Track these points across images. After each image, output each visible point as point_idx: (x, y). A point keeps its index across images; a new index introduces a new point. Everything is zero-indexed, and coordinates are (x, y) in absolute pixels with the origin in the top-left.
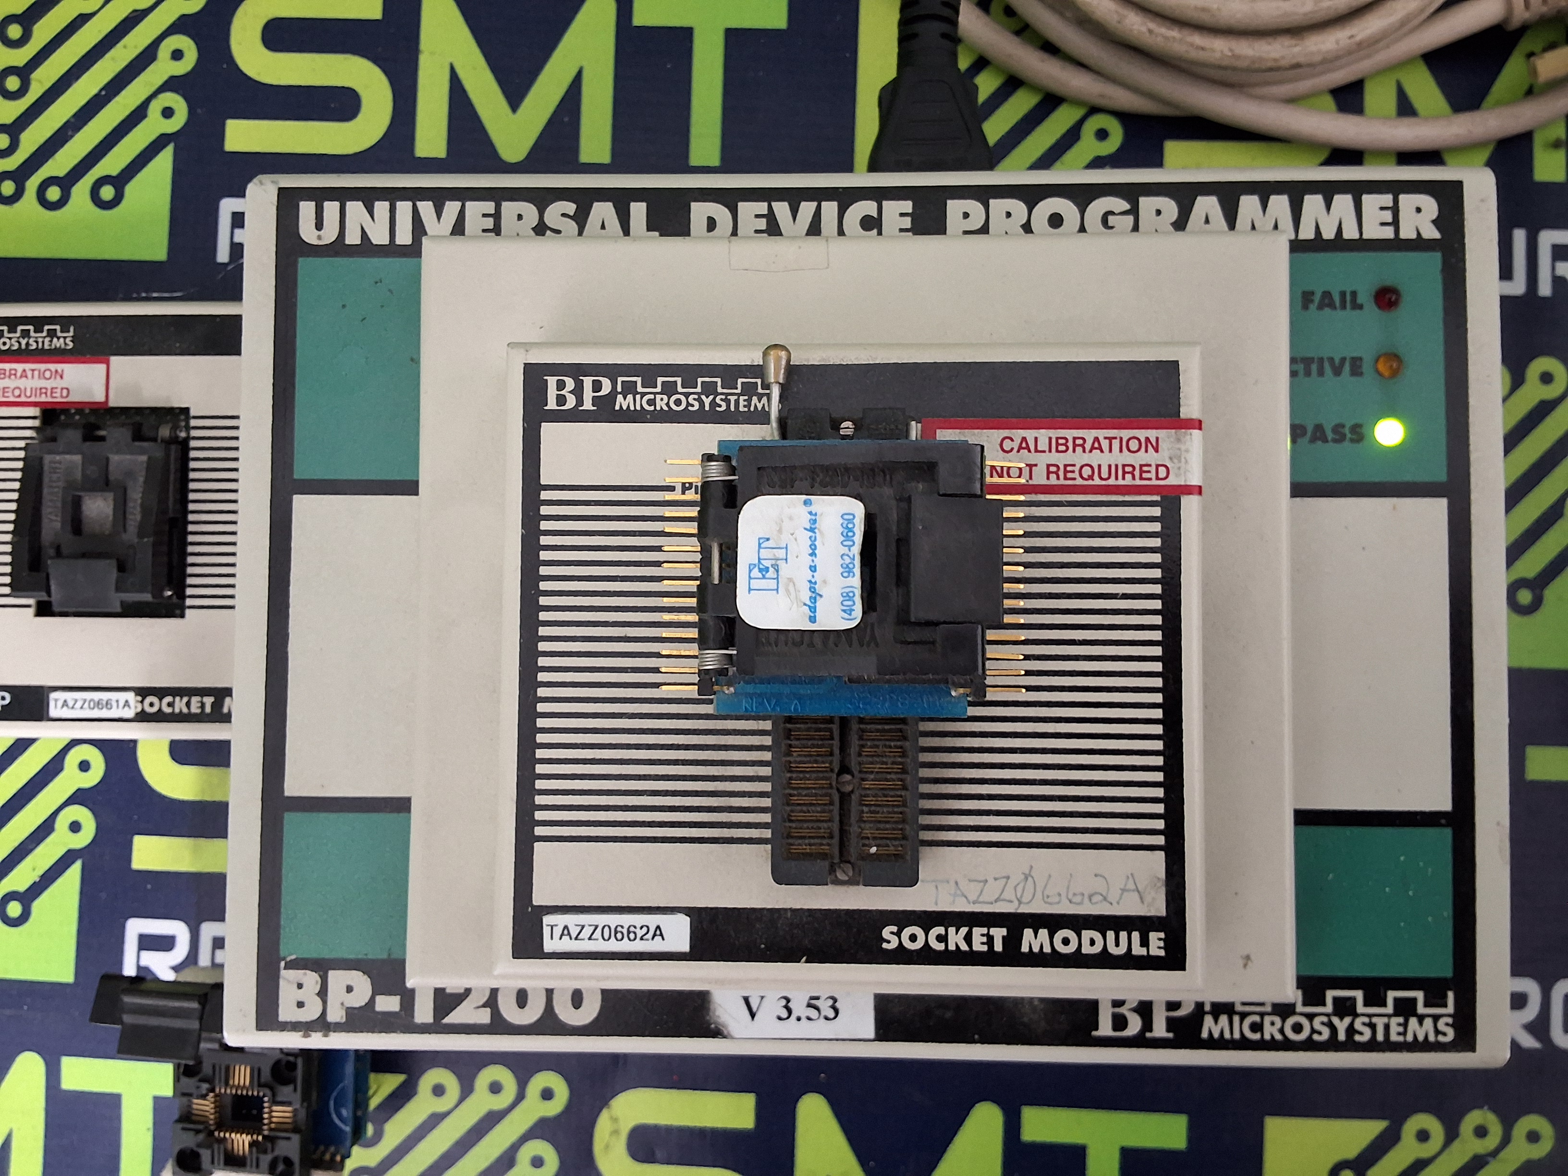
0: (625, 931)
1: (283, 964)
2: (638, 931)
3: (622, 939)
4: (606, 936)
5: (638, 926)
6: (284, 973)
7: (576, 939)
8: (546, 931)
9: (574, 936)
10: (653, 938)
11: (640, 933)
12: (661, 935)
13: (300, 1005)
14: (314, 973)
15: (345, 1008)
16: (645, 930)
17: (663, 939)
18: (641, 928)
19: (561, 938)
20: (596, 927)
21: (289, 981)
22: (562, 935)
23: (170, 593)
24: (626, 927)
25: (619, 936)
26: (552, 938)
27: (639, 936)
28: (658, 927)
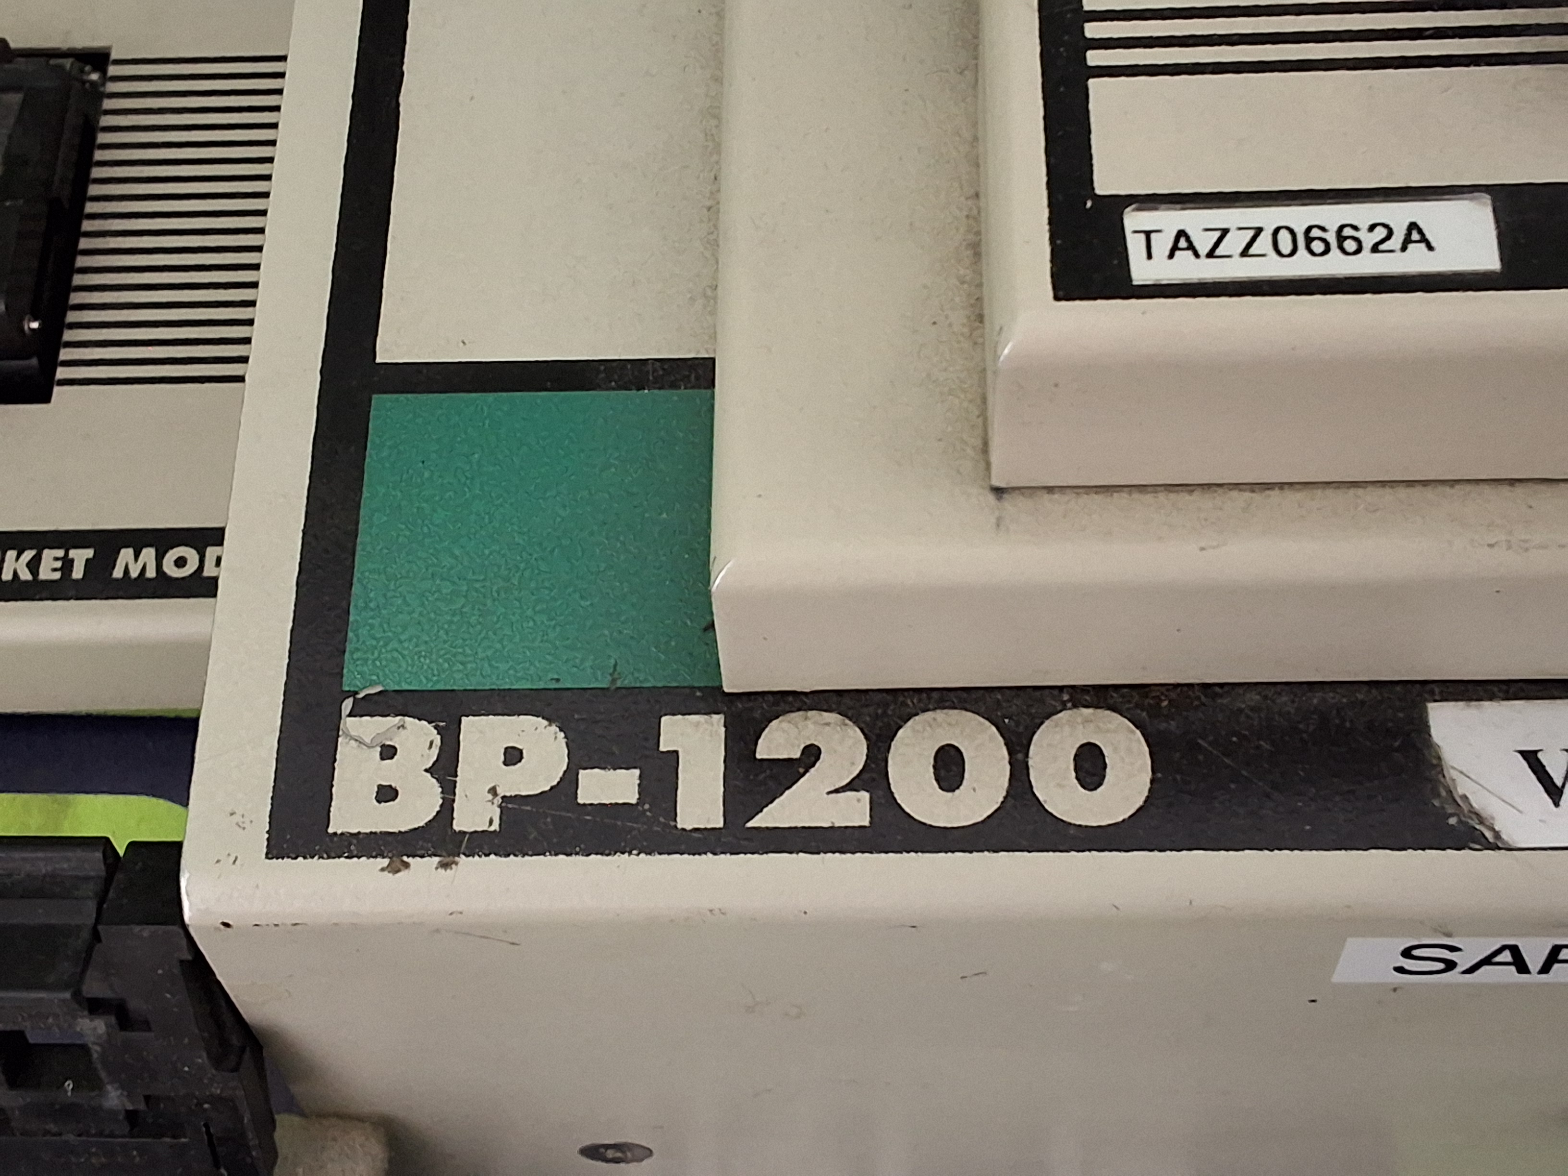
0: (1331, 237)
1: (347, 705)
2: (1362, 235)
3: (1327, 251)
4: (1286, 247)
5: (1364, 226)
6: (350, 724)
7: (1211, 255)
8: (1135, 245)
9: (1203, 250)
10: (1404, 248)
11: (1369, 240)
12: (1424, 240)
13: (387, 794)
14: (425, 723)
15: (498, 800)
16: (1381, 233)
17: (1430, 248)
18: (1372, 228)
19: (1171, 256)
20: (1259, 231)
21: (360, 742)
22: (1175, 248)
23: (35, 325)
24: (1333, 228)
25: (1318, 247)
26: (1150, 256)
27: (1368, 244)
28: (1413, 226)
